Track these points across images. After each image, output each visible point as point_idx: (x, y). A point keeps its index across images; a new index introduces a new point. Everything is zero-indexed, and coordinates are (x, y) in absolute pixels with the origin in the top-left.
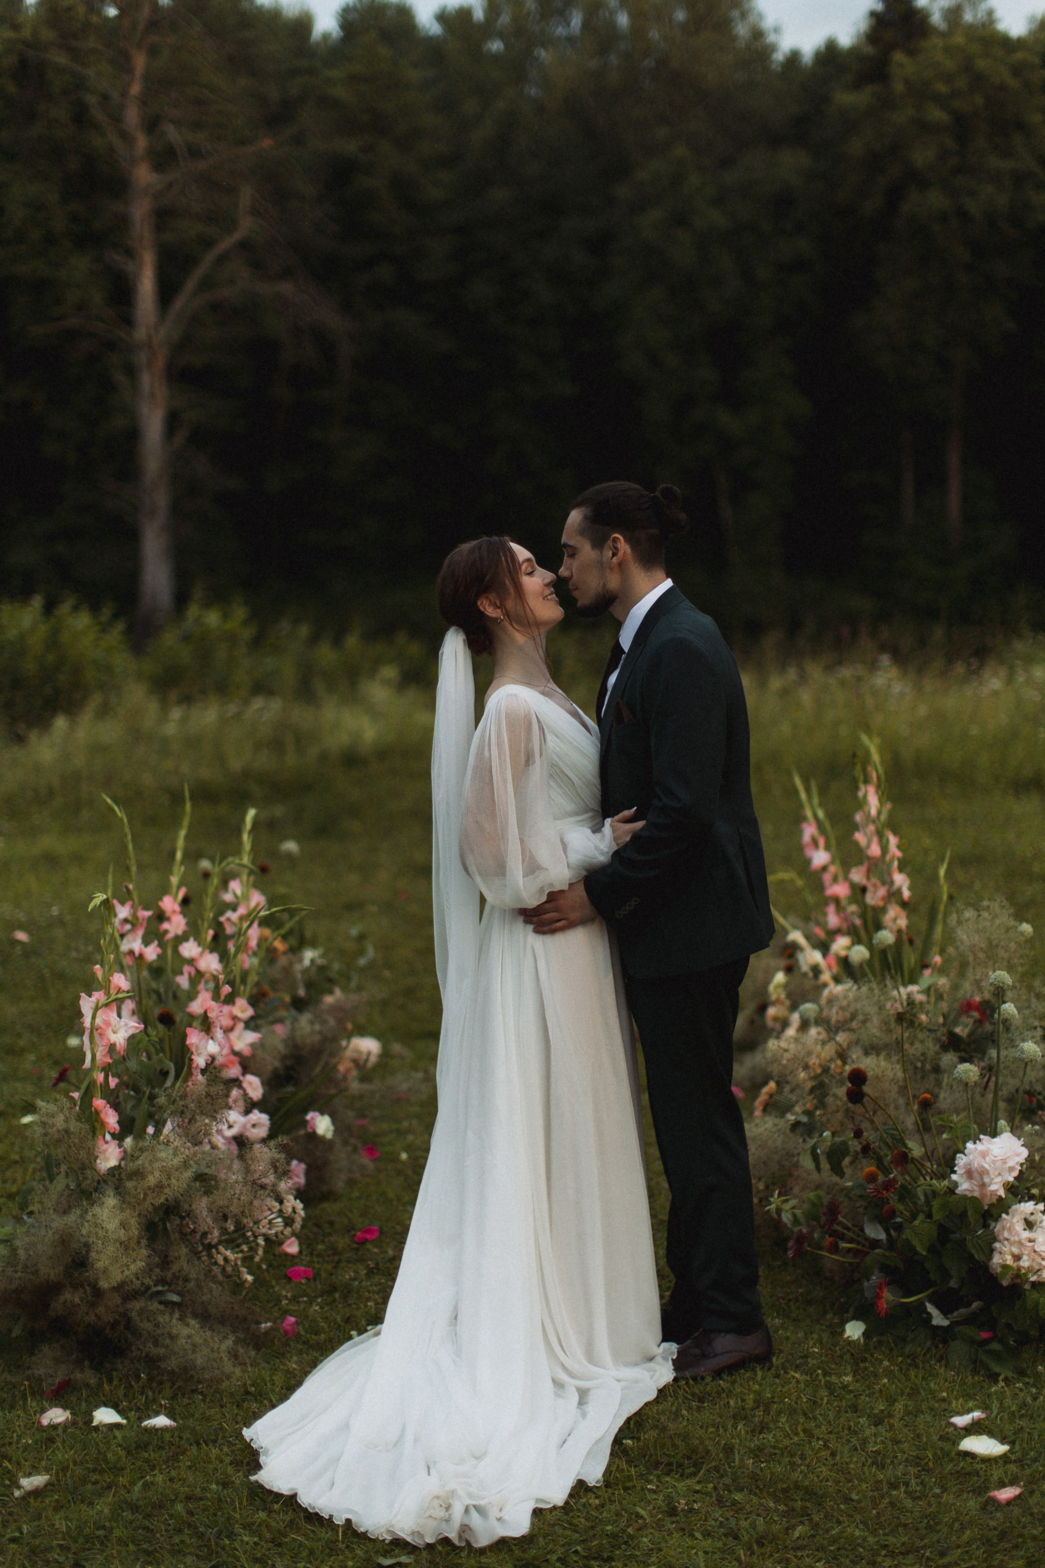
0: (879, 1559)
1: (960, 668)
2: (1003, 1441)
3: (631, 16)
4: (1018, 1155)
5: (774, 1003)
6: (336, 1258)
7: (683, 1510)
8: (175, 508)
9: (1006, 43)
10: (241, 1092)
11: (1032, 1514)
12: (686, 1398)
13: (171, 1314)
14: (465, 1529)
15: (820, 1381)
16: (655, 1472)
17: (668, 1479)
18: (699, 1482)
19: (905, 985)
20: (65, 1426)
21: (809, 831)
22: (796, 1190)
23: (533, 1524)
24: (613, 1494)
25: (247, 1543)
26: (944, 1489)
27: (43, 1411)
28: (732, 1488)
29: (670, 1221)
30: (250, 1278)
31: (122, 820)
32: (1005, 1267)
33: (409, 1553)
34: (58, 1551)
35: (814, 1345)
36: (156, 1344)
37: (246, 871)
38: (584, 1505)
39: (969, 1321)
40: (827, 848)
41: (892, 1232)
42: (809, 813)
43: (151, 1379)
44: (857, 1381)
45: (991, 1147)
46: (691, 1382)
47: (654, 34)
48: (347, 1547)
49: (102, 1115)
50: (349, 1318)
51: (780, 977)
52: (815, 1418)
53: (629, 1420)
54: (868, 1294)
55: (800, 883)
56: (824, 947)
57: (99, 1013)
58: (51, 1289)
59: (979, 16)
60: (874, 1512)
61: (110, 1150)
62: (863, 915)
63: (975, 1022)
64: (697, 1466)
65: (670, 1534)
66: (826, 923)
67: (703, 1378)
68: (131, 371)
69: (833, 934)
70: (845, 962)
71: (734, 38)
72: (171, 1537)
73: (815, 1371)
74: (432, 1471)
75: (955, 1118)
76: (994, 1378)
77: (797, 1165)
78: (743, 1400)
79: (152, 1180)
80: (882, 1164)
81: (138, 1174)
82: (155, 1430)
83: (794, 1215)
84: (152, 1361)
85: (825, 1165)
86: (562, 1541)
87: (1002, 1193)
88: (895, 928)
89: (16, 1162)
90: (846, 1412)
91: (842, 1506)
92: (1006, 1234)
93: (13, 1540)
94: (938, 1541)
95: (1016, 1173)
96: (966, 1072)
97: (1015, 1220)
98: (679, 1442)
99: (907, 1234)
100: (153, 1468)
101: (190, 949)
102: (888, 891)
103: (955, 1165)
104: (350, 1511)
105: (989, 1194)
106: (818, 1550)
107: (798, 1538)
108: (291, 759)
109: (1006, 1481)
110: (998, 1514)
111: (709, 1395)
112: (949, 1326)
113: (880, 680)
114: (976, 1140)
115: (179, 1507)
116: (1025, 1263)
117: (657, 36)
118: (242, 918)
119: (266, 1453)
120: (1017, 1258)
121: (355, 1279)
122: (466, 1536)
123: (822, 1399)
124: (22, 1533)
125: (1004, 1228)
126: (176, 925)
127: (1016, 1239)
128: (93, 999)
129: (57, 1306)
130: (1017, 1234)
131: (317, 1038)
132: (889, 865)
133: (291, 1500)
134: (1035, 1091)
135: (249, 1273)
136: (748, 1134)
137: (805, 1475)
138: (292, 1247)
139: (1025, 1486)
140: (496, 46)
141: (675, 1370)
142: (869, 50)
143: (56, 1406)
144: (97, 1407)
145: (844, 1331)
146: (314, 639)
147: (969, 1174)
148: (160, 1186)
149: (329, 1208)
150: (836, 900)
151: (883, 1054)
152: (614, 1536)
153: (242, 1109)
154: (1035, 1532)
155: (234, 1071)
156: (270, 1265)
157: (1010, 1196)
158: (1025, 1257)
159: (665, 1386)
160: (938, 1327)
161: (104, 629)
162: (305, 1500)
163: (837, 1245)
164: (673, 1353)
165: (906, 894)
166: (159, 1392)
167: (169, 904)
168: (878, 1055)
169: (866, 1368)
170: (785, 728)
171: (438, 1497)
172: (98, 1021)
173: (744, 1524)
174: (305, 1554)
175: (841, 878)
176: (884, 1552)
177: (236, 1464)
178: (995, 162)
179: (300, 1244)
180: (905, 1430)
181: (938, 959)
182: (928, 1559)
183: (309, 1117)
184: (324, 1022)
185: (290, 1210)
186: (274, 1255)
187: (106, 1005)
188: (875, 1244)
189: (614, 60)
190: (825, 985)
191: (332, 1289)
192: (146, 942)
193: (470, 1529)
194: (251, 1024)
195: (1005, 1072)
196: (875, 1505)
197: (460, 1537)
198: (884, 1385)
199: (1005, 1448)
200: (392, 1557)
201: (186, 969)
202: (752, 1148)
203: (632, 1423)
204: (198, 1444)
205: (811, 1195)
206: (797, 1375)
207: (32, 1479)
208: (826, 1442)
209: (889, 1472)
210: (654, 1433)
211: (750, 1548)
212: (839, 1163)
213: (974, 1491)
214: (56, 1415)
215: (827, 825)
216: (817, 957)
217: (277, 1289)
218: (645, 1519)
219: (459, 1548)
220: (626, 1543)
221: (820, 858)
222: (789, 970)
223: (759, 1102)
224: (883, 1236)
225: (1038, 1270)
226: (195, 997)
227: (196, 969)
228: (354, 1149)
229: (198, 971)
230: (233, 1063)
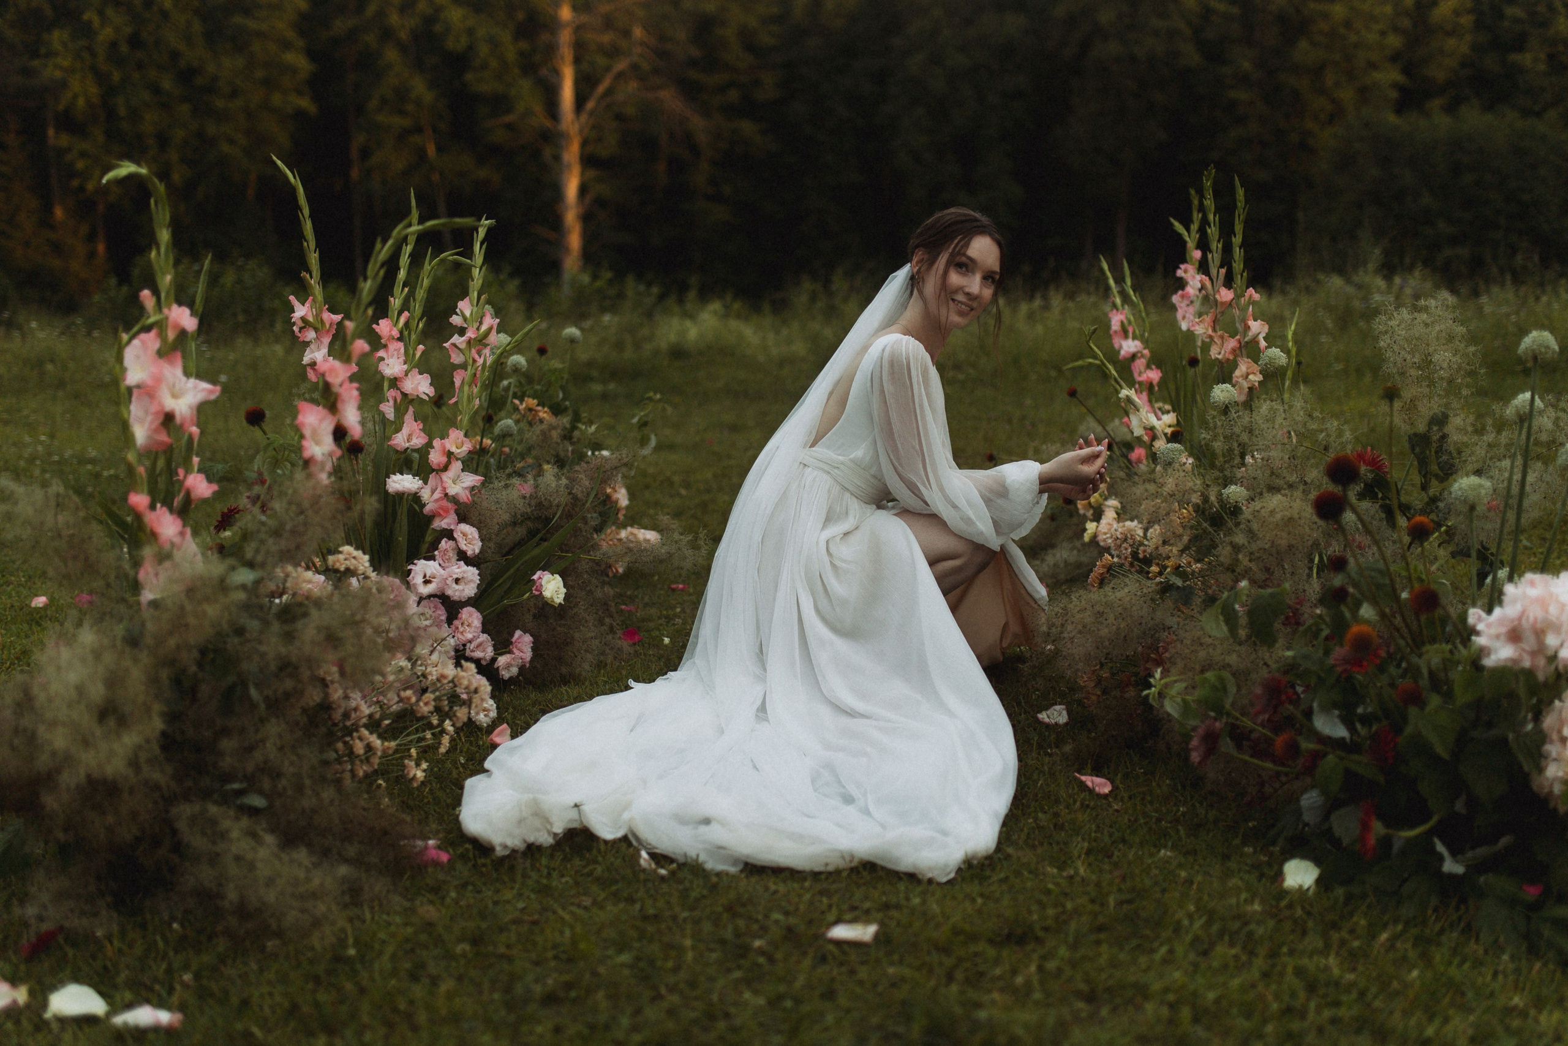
10: (452, 543)
21: (1117, 317)
31: (295, 188)
37: (478, 289)
39: (1497, 866)
40: (1137, 336)
42: (1118, 300)
83: (1185, 703)
88: (1246, 385)
92: (1560, 729)
102: (1240, 342)
112: (1467, 875)
118: (470, 344)
125: (1557, 720)
126: (393, 352)
145: (1281, 875)
155: (447, 520)
160: (1452, 876)
165: (1262, 344)
167: (386, 328)
183: (535, 577)
194: (470, 464)
212: (1269, 625)
216: (1153, 419)
221: (1129, 346)
224: (1345, 731)
226: (398, 430)
227: (402, 393)
228: (612, 630)
229: (405, 395)
230: (447, 511)
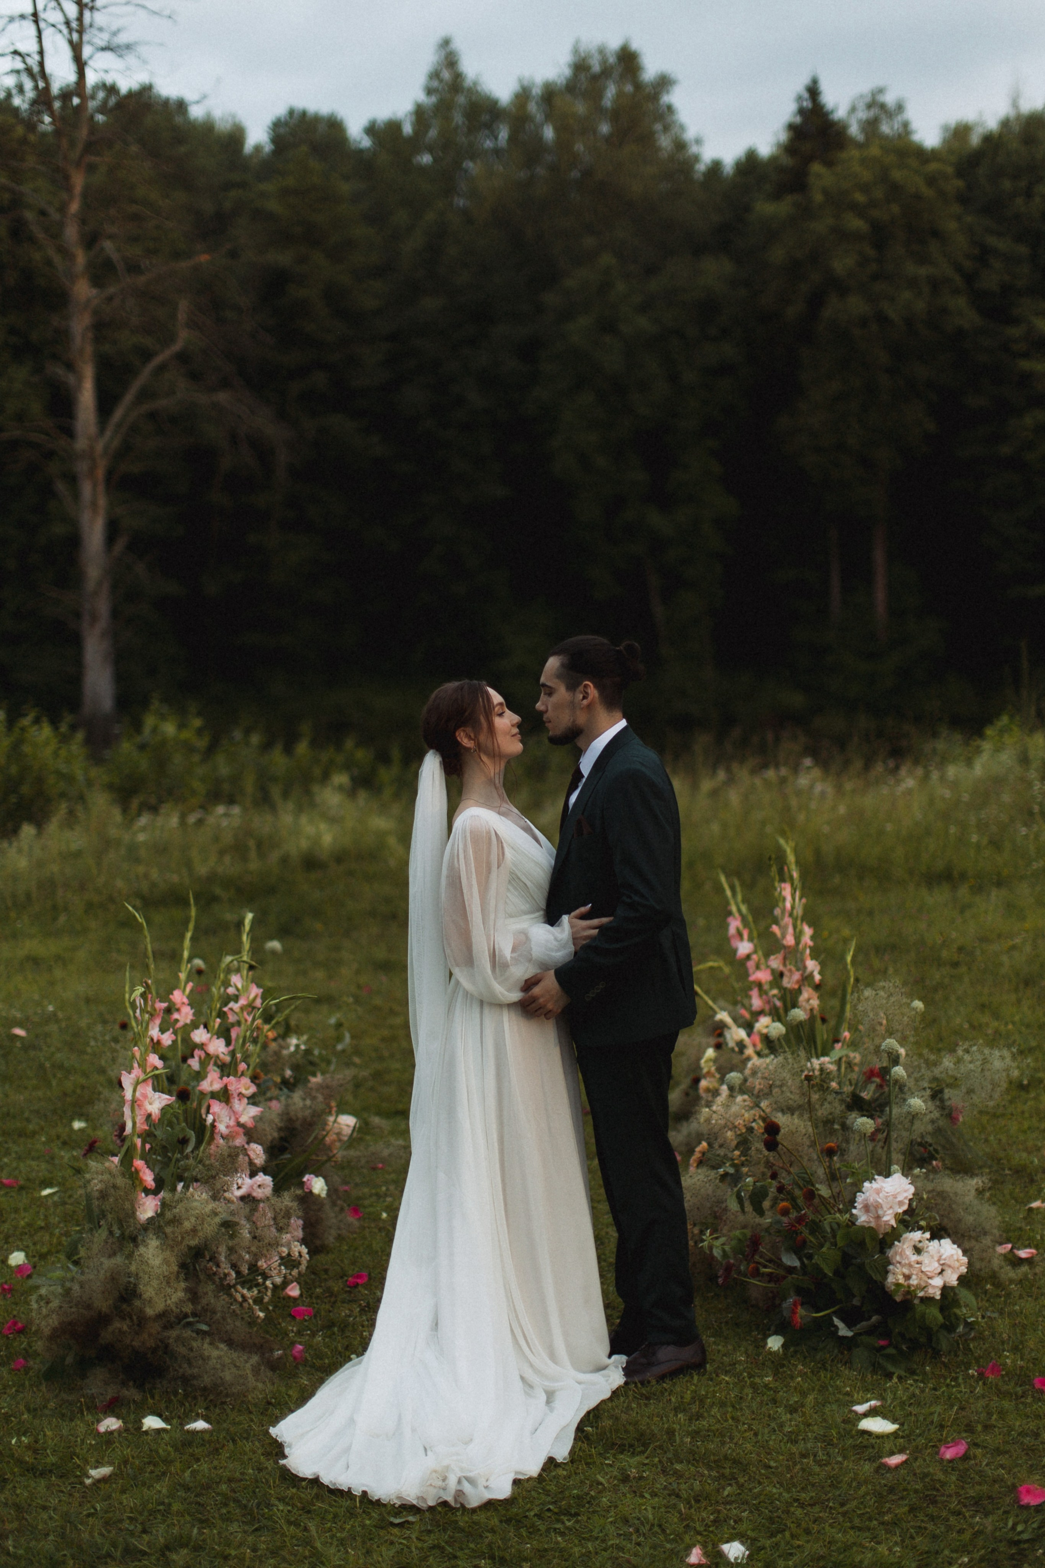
0: (792, 1509)
1: (879, 768)
2: (894, 1421)
3: (556, 130)
4: (906, 1191)
5: (705, 1077)
6: (333, 1299)
7: (634, 1478)
8: (115, 613)
9: (920, 154)
10: (246, 1158)
11: (915, 1474)
12: (635, 1397)
13: (202, 1339)
14: (459, 1493)
15: (746, 1382)
16: (611, 1452)
17: (622, 1456)
18: (647, 1458)
19: (818, 1058)
20: (119, 1431)
21: (734, 924)
22: (724, 1231)
23: (513, 1489)
24: (578, 1468)
25: (282, 1511)
26: (845, 1457)
27: (99, 1421)
28: (674, 1461)
29: (616, 1263)
30: (262, 1315)
31: (142, 924)
32: (898, 1285)
33: (415, 1514)
34: (128, 1521)
35: (741, 1355)
36: (190, 1364)
37: (246, 966)
38: (554, 1477)
39: (870, 1332)
40: (751, 939)
41: (805, 1260)
42: (734, 909)
43: (186, 1396)
44: (776, 1381)
45: (884, 1185)
46: (639, 1385)
47: (579, 147)
48: (364, 1512)
49: (141, 1174)
50: (347, 1346)
51: (710, 1053)
52: (741, 1409)
53: (589, 1413)
54: (785, 1313)
55: (727, 970)
56: (749, 1027)
57: (139, 1087)
58: (103, 1320)
59: (896, 127)
60: (789, 1476)
61: (148, 1203)
62: (783, 998)
63: (877, 1086)
64: (646, 1446)
65: (624, 1495)
66: (751, 1005)
67: (649, 1382)
68: (72, 480)
69: (757, 1014)
70: (767, 1039)
71: (659, 149)
72: (219, 1509)
73: (741, 1375)
74: (429, 1453)
75: (856, 1165)
76: (889, 1376)
77: (726, 1210)
78: (682, 1398)
79: (187, 1225)
80: (797, 1204)
81: (176, 1221)
82: (195, 1432)
83: (724, 1251)
84: (186, 1380)
85: (748, 1207)
86: (537, 1502)
87: (893, 1223)
88: (808, 1007)
89: (41, 1228)
90: (767, 1404)
91: (763, 1471)
92: (898, 1258)
93: (89, 1515)
94: (840, 1495)
95: (905, 1207)
96: (863, 1124)
97: (905, 1247)
98: (631, 1428)
99: (816, 1259)
100: (198, 1460)
101: (200, 1035)
102: (802, 975)
103: (855, 1202)
104: (363, 1485)
105: (883, 1224)
106: (743, 1504)
107: (728, 1496)
108: (254, 865)
109: (895, 1450)
110: (888, 1475)
111: (655, 1395)
112: (853, 1337)
113: (803, 781)
114: (871, 1179)
115: (224, 1487)
116: (914, 1281)
117: (582, 148)
118: (242, 1008)
119: (290, 1446)
120: (908, 1277)
121: (350, 1316)
122: (461, 1500)
123: (747, 1395)
124: (96, 1510)
125: (896, 1253)
126: (185, 1015)
127: (907, 1262)
128: (133, 1076)
129: (107, 1335)
130: (907, 1257)
131: (308, 1112)
132: (803, 953)
133: (315, 1482)
134: (927, 1142)
135: (261, 1310)
136: (684, 1184)
137: (733, 1450)
138: (294, 1291)
139: (910, 1454)
140: (426, 159)
141: (626, 1375)
142: (787, 161)
143: (109, 1416)
144: (144, 1417)
145: (766, 1344)
146: (266, 746)
147: (867, 1208)
148: (194, 1231)
149: (322, 1258)
150: (759, 985)
151: (797, 1113)
152: (579, 1497)
153: (248, 1172)
154: (917, 1487)
155: (240, 1141)
156: (275, 1307)
157: (902, 1227)
158: (914, 1277)
159: (617, 1389)
160: (845, 1338)
161: (64, 739)
162: (325, 1480)
163: (758, 1270)
164: (622, 1363)
165: (817, 977)
166: (195, 1405)
167: (178, 996)
168: (793, 1114)
169: (785, 1372)
170: (715, 827)
171: (435, 1471)
172: (138, 1094)
173: (683, 1486)
174: (330, 1517)
175: (763, 967)
176: (796, 1504)
177: (267, 1454)
178: (911, 269)
179: (301, 1289)
180: (815, 1416)
181: (847, 1034)
182: (831, 1508)
183: (305, 1179)
184: (314, 1098)
185: (297, 1254)
186: (279, 1298)
187: (144, 1081)
188: (791, 1270)
189: (541, 171)
190: (749, 1059)
191: (331, 1325)
192: (163, 1030)
193: (464, 1494)
194: (253, 1100)
195: (899, 1126)
196: (789, 1469)
197: (456, 1501)
198: (798, 1383)
199: (896, 1426)
200: (400, 1518)
201: (197, 1053)
202: (687, 1196)
203: (591, 1415)
204: (234, 1441)
205: (737, 1233)
206: (727, 1379)
207: (99, 1470)
208: (750, 1425)
209: (802, 1445)
210: (610, 1422)
211: (689, 1503)
212: (760, 1203)
213: (869, 1459)
214: (111, 1424)
215: (750, 918)
216: (742, 1034)
217: (283, 1325)
218: (603, 1485)
219: (454, 1508)
220: (588, 1502)
221: (744, 948)
222: (718, 1047)
223: (693, 1160)
224: (797, 1263)
225: (925, 1287)
226: (205, 1077)
227: (206, 1052)
228: (342, 1209)
229: (207, 1054)
230: (237, 1133)
